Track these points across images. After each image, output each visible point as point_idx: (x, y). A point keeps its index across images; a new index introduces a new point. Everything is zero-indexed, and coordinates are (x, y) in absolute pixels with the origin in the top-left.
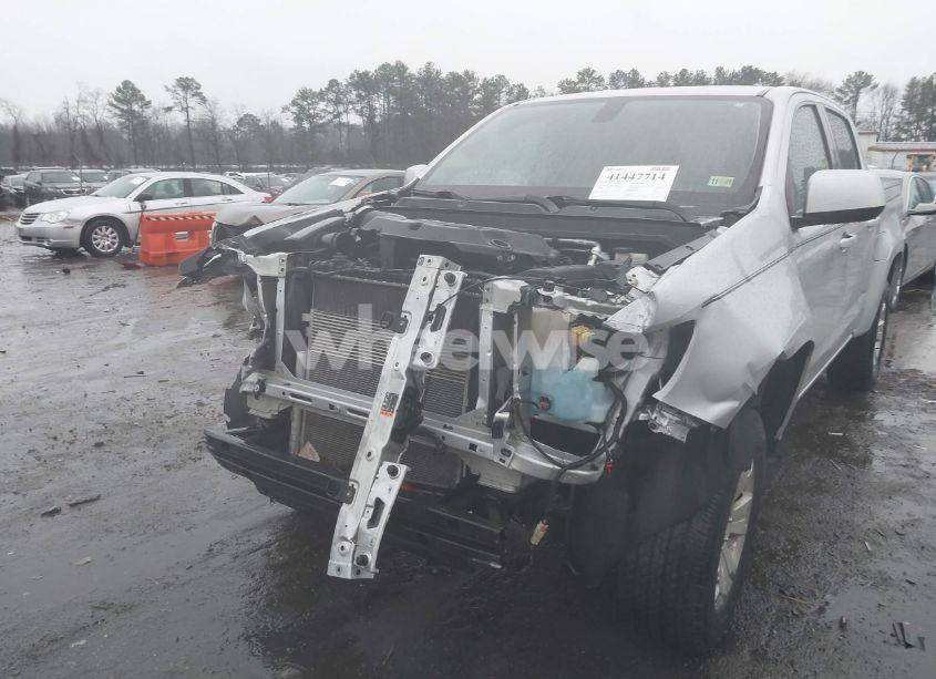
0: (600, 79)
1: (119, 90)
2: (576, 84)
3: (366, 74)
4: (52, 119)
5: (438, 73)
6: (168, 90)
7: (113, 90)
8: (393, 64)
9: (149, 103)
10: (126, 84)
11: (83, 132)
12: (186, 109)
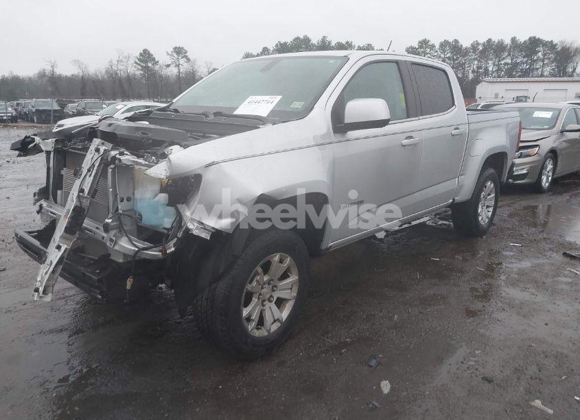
0: (433, 47)
1: (141, 54)
2: (417, 49)
3: (285, 43)
4: (104, 71)
5: (330, 43)
6: (168, 54)
7: (138, 55)
8: (302, 37)
9: (158, 62)
10: (145, 51)
11: (120, 80)
12: (178, 66)
